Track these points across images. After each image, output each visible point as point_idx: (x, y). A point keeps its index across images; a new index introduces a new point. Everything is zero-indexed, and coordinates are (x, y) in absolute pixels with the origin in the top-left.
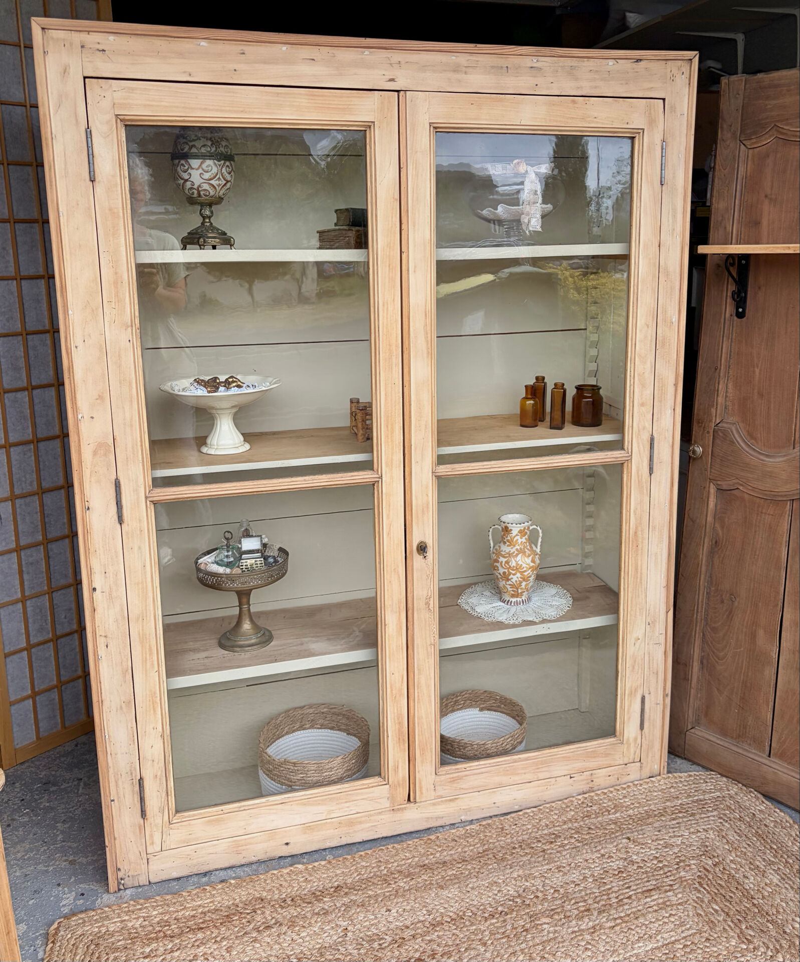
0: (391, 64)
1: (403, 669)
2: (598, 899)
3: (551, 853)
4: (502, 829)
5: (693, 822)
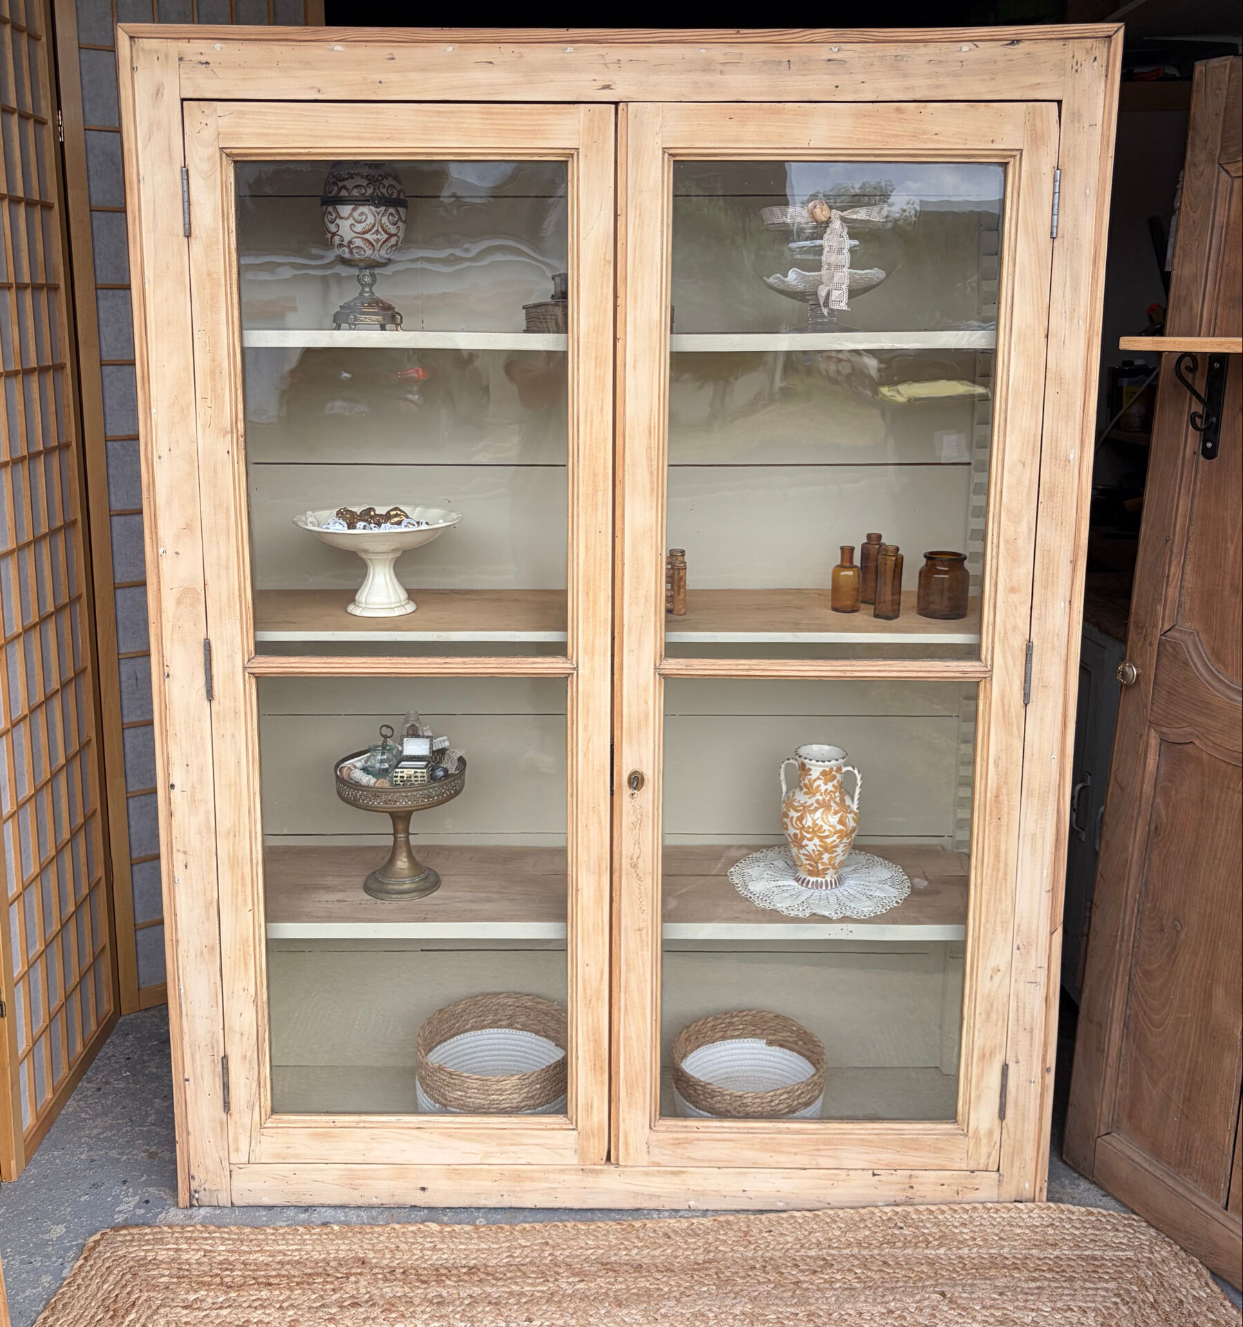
0: (606, 64)
1: (604, 961)
4: (746, 1233)
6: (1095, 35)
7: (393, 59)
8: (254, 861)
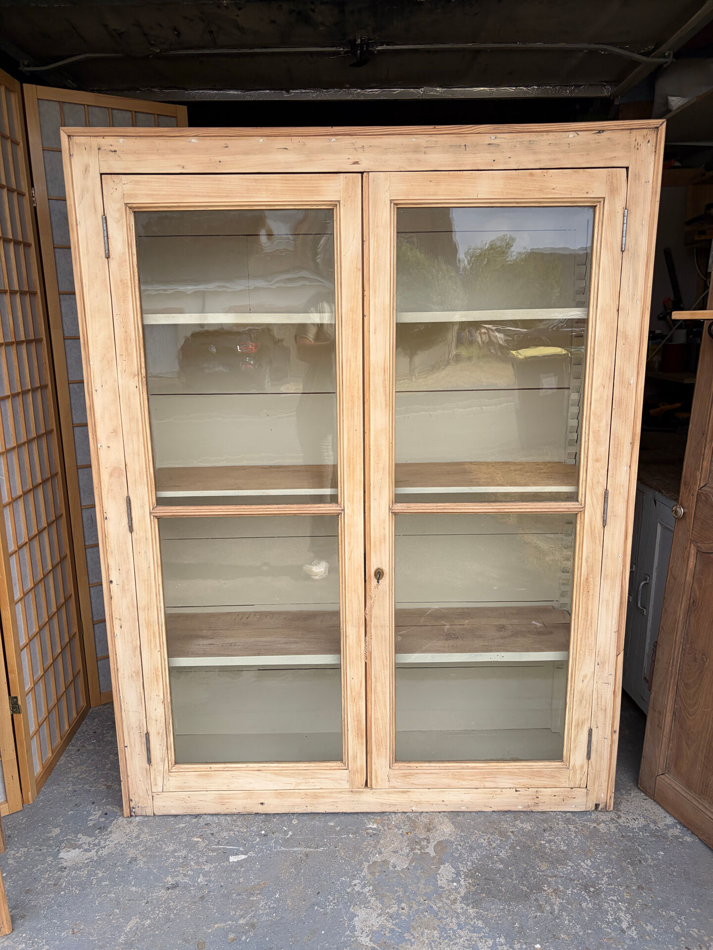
0: (355, 149)
1: (362, 676)
6: (648, 126)
7: (227, 147)
8: (160, 624)
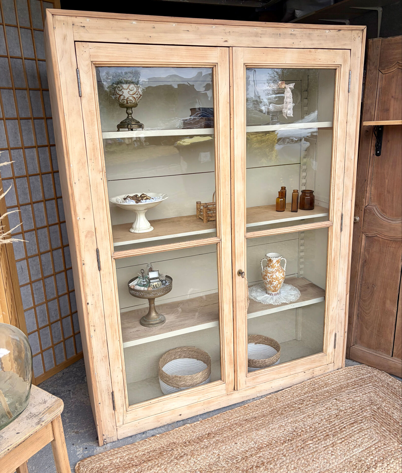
1: (232, 330)
2: (331, 430)
3: (303, 409)
4: (277, 399)
5: (362, 389)
